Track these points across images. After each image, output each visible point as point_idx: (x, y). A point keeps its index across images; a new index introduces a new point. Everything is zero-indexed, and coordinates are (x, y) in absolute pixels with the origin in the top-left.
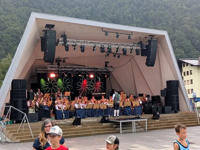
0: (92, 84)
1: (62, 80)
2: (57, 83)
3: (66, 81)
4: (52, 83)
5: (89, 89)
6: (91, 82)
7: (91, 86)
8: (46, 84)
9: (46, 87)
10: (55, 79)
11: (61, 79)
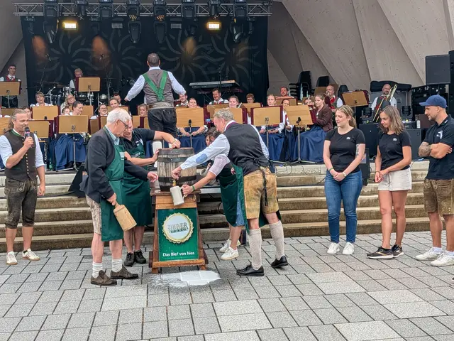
0: (215, 55)
1: (106, 40)
2: (88, 50)
3: (121, 42)
4: (73, 50)
5: (206, 69)
6: (213, 48)
7: (212, 60)
8: (52, 55)
9: (52, 64)
10: (80, 37)
11: (102, 37)
